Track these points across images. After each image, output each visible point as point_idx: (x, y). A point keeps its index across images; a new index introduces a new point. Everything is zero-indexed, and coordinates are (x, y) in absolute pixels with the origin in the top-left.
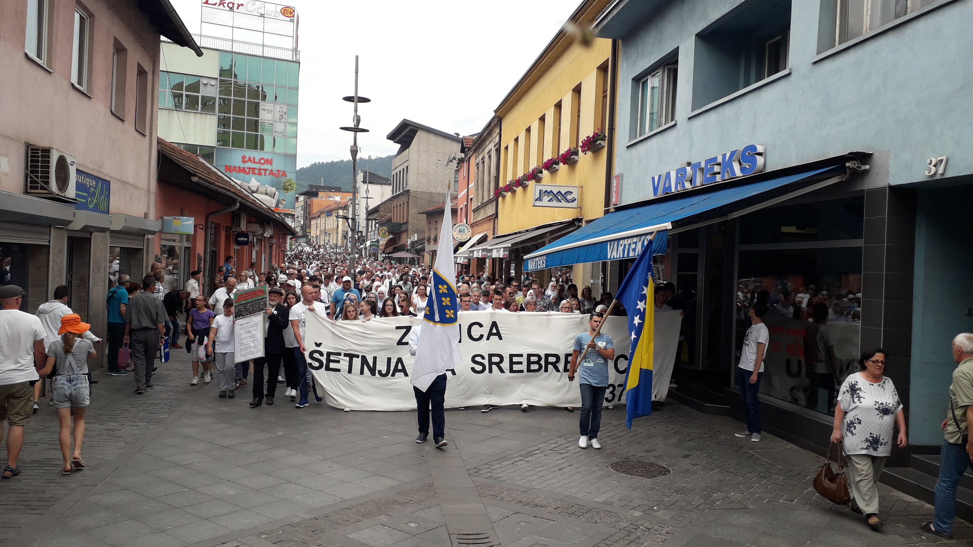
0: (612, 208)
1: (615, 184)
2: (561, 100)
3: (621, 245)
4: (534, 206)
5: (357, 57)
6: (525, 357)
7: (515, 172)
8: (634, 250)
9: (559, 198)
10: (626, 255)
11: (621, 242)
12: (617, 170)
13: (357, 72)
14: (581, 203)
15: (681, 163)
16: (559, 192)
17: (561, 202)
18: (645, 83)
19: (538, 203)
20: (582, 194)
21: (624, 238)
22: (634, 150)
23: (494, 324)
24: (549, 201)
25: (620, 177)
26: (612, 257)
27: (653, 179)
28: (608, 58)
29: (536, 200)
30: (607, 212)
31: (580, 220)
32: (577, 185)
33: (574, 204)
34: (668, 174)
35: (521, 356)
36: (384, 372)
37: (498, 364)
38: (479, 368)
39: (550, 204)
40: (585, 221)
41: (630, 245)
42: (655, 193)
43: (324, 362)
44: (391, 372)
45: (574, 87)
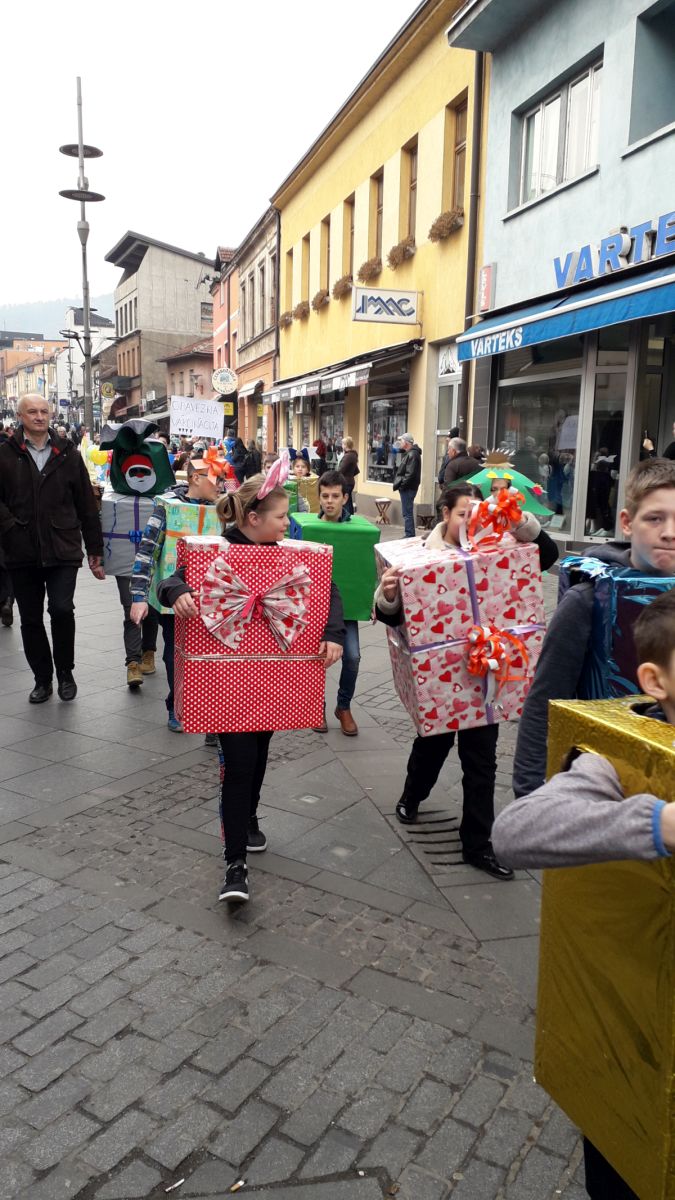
0: (476, 317)
1: (484, 280)
2: (382, 168)
4: (355, 320)
5: (79, 79)
9: (391, 308)
12: (485, 258)
13: (80, 104)
14: (422, 316)
15: (610, 228)
16: (391, 299)
17: (392, 314)
18: (530, 119)
19: (360, 316)
20: (422, 303)
24: (376, 313)
25: (493, 269)
27: (557, 261)
28: (465, 92)
29: (358, 311)
31: (420, 342)
32: (413, 289)
33: (412, 318)
34: (586, 251)
39: (378, 317)
40: (432, 344)
42: (559, 286)
45: (404, 142)
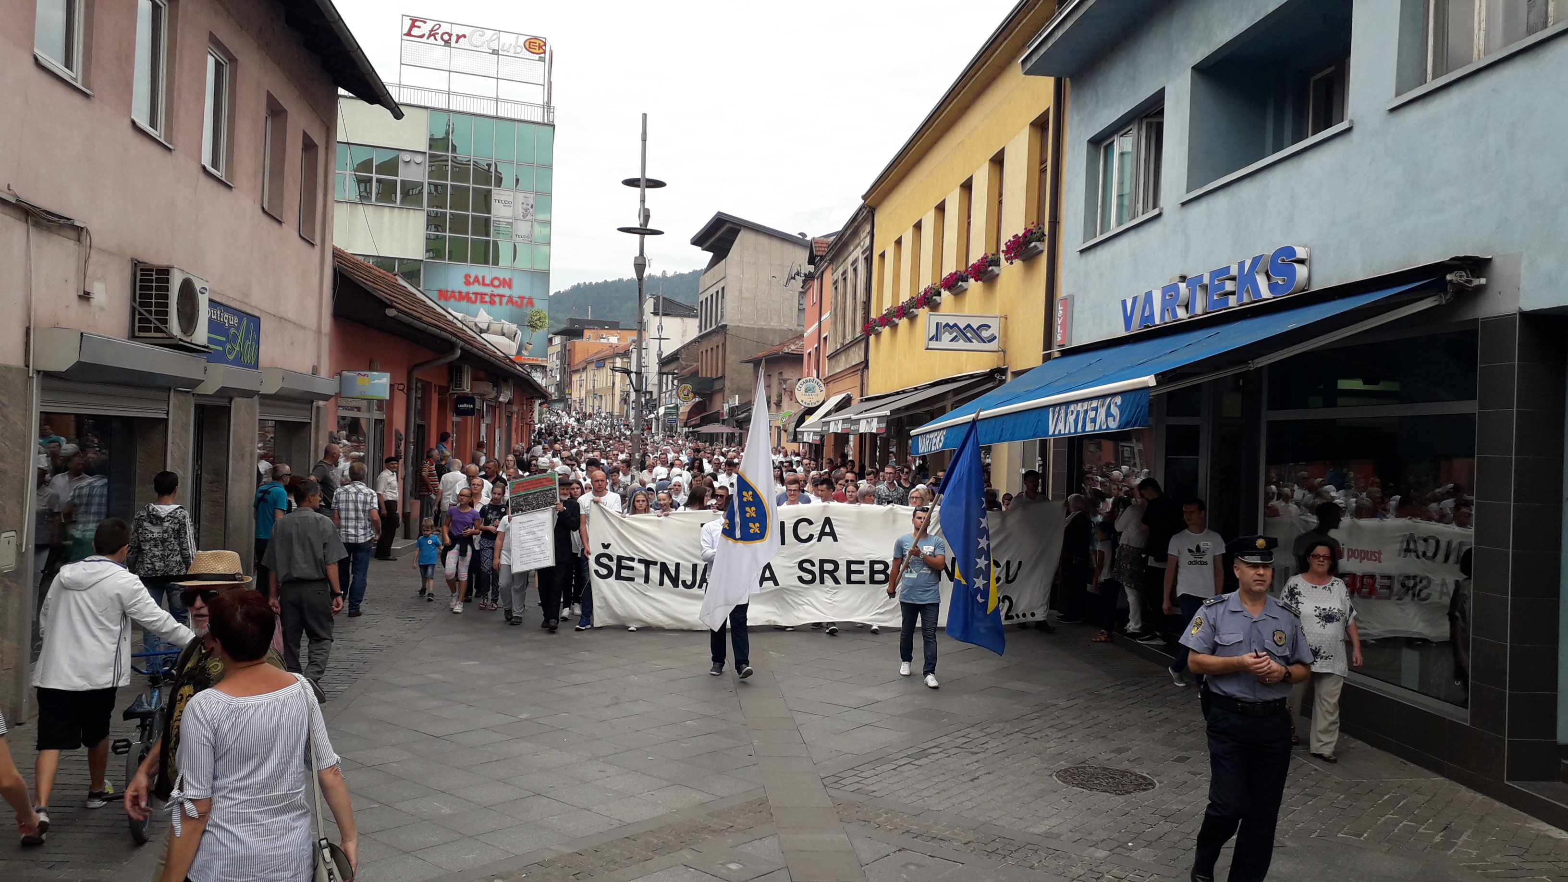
0: (1055, 351)
1: (1060, 312)
2: (971, 177)
3: (1072, 412)
4: (927, 349)
5: (645, 116)
6: (867, 564)
7: (896, 295)
8: (1094, 420)
9: (969, 335)
10: (1079, 429)
11: (1072, 407)
12: (1063, 290)
13: (644, 140)
14: (1005, 342)
15: (1170, 276)
16: (969, 326)
17: (971, 342)
18: (1109, 148)
19: (933, 344)
20: (1006, 329)
21: (1076, 402)
22: (1091, 256)
23: (828, 521)
24: (952, 341)
25: (1069, 301)
26: (1056, 433)
27: (1124, 303)
28: (1049, 109)
29: (931, 339)
30: (1047, 358)
31: (1002, 371)
32: (997, 313)
33: (994, 345)
34: (1149, 296)
35: (862, 563)
36: (689, 583)
37: (831, 573)
38: (808, 577)
39: (954, 345)
40: (1012, 373)
41: (1086, 412)
42: (1128, 326)
43: (614, 568)
44: (698, 582)
45: (991, 155)
